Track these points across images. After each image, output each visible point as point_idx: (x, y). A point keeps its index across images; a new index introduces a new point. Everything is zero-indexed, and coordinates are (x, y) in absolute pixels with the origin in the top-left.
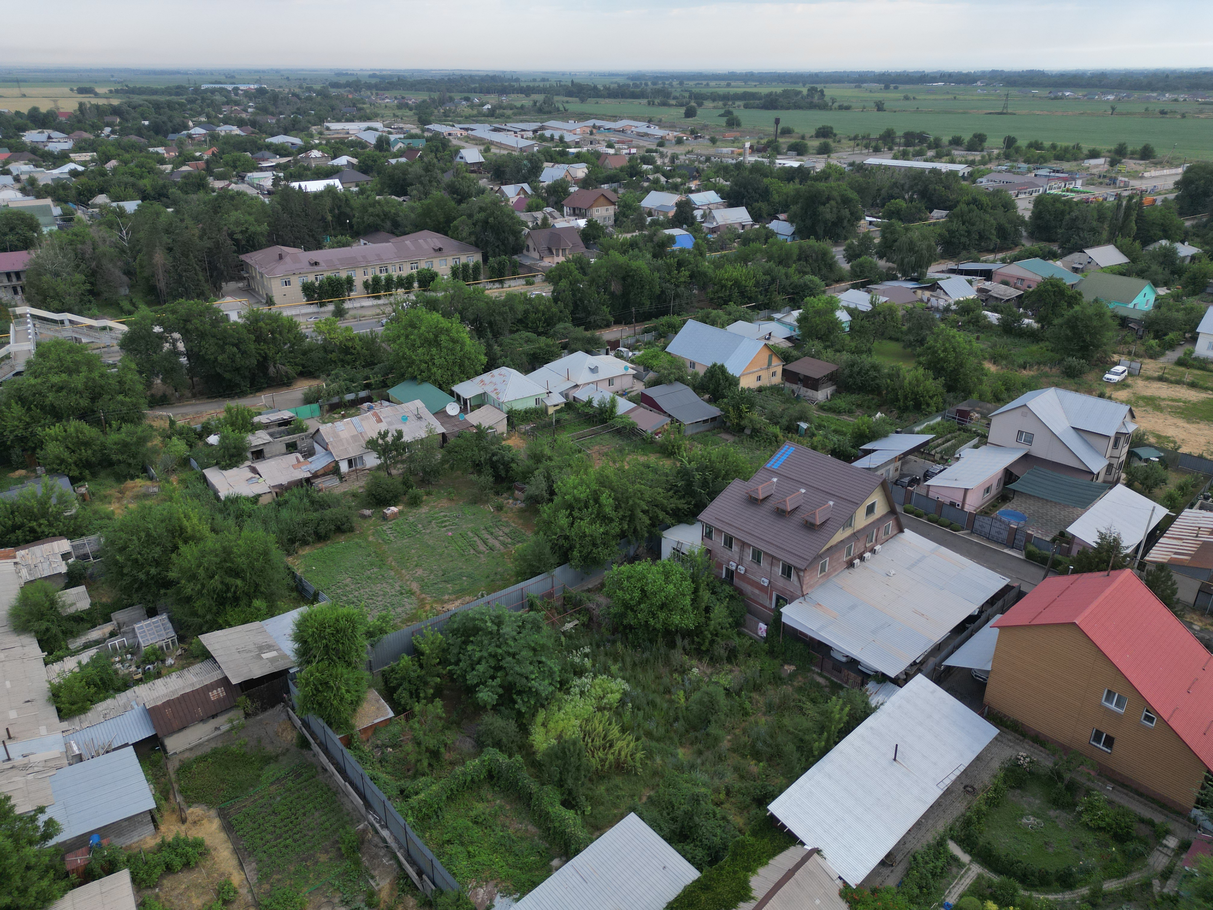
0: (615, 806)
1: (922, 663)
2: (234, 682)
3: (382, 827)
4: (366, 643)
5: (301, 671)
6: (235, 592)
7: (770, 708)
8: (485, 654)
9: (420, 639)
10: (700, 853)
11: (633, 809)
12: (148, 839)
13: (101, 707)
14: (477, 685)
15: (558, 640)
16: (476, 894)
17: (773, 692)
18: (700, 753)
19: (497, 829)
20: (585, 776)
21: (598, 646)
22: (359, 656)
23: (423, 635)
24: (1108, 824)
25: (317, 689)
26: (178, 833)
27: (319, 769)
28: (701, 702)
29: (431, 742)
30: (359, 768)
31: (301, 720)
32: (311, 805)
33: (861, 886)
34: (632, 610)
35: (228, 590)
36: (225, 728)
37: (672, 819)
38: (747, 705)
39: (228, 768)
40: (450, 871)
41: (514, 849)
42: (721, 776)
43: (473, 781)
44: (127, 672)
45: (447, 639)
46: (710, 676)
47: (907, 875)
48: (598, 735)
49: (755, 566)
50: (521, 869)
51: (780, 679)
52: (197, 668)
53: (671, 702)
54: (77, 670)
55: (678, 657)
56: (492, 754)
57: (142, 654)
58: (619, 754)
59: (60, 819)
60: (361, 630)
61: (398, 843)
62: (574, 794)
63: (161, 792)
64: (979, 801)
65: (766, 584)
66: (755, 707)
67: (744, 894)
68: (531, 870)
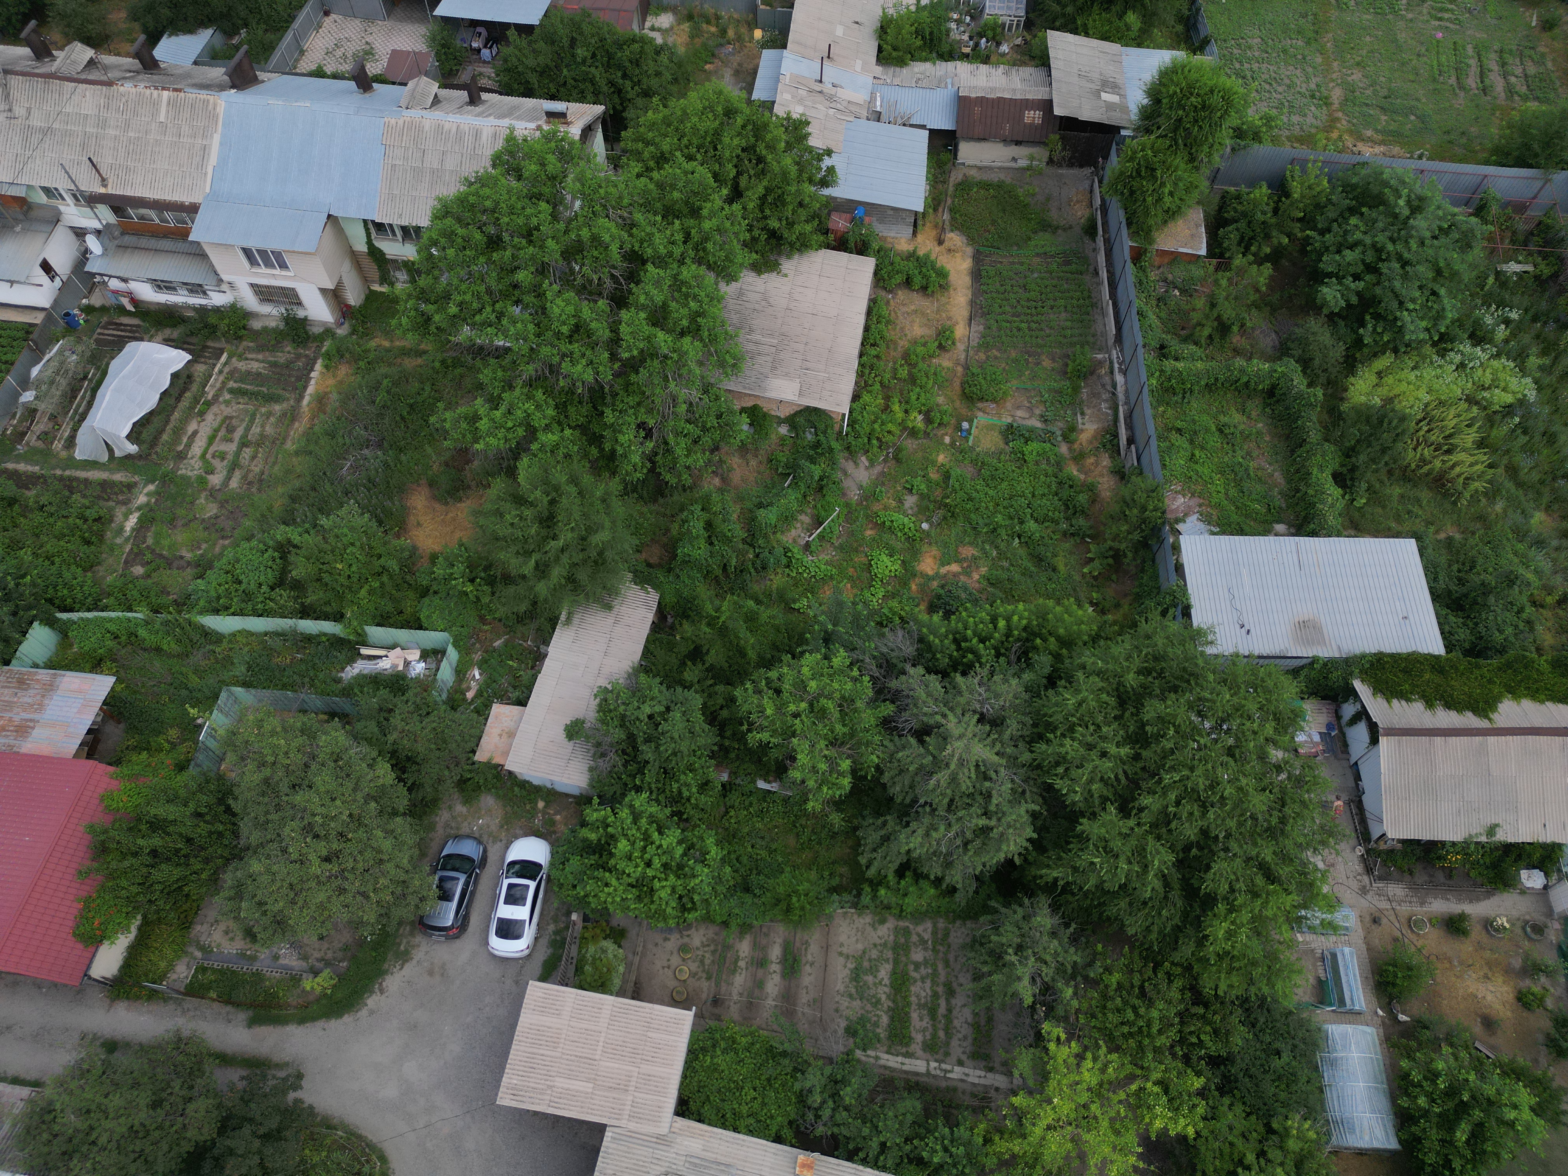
0: (1398, 518)
2: (1058, 111)
3: (1120, 370)
4: (1228, 142)
5: (1133, 138)
8: (1368, 240)
9: (1297, 173)
10: (1463, 634)
11: (1418, 538)
12: (903, 241)
13: (920, 68)
14: (1330, 275)
15: (1483, 277)
16: (1174, 499)
19: (1239, 453)
20: (1386, 464)
21: (1535, 319)
22: (1210, 155)
23: (1304, 171)
25: (1138, 172)
26: (930, 252)
27: (1091, 268)
29: (1228, 311)
30: (1133, 292)
31: (1103, 200)
32: (1062, 302)
36: (1023, 163)
37: (1460, 579)
39: (1004, 211)
40: (1162, 459)
41: (1243, 484)
43: (1247, 384)
44: (958, 37)
45: (1331, 193)
48: (1442, 429)
50: (1237, 508)
52: (1028, 71)
54: (913, 8)
56: (1290, 369)
57: (982, 22)
58: (1453, 467)
59: (840, 171)
60: (1233, 120)
61: (1127, 397)
62: (1357, 474)
63: (934, 199)
67: (1482, 707)
68: (1247, 517)
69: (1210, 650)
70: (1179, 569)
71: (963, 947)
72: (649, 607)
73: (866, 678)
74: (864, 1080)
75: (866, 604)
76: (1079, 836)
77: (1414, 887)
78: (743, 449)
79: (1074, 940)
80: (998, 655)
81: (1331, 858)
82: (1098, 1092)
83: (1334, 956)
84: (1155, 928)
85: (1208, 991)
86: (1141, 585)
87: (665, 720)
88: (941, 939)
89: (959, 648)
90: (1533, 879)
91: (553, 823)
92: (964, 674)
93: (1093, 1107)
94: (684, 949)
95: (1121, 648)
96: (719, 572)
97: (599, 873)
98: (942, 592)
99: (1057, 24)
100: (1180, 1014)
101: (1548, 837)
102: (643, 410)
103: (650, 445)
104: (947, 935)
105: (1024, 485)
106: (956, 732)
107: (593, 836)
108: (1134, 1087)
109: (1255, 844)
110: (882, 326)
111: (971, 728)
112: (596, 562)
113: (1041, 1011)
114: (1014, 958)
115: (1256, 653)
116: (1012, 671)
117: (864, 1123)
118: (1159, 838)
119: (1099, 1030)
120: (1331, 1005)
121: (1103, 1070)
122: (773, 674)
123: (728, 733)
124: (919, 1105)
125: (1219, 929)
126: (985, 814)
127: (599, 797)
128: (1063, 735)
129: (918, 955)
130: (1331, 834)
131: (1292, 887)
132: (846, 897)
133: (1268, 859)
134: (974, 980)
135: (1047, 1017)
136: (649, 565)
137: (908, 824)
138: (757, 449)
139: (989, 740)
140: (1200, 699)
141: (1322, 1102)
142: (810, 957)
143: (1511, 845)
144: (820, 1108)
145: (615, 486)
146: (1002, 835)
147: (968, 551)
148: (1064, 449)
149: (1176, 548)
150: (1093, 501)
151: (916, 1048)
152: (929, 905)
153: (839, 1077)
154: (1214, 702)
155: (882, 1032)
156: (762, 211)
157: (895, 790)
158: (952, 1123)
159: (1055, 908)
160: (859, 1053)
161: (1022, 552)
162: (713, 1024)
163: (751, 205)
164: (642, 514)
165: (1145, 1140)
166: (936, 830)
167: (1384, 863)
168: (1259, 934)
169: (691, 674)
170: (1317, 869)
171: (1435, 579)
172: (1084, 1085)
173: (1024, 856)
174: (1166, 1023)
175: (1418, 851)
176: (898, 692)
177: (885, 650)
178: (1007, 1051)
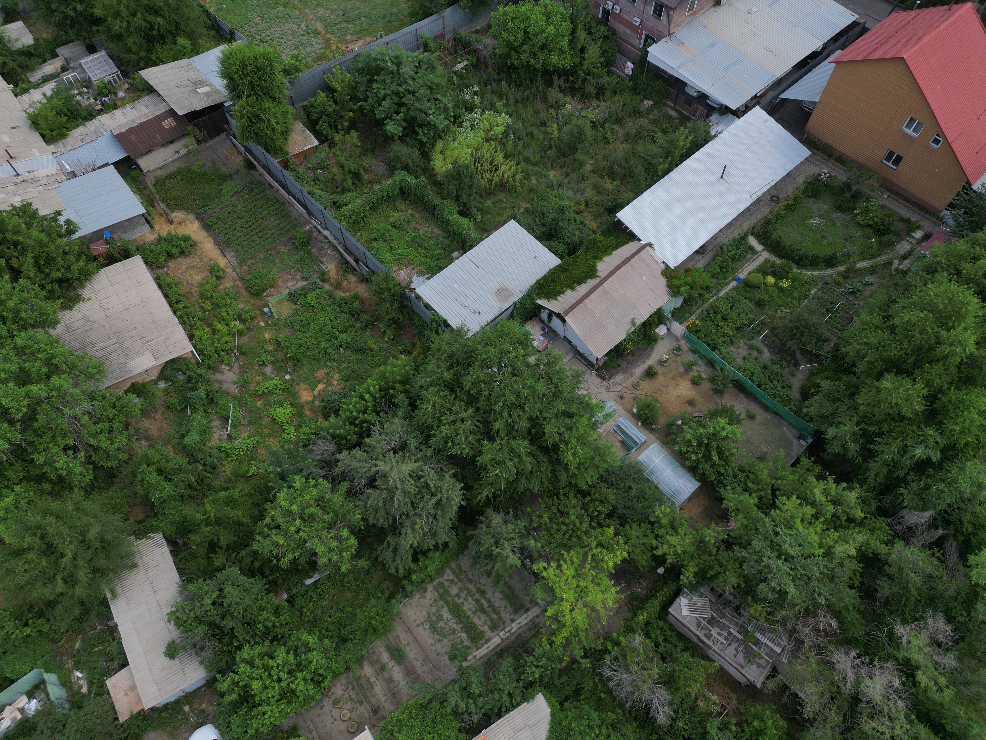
0: (500, 215)
1: (761, 96)
2: (181, 113)
3: (323, 228)
4: (285, 80)
5: (234, 105)
6: (159, 30)
7: (628, 137)
8: (389, 92)
9: (331, 77)
10: (562, 248)
11: (514, 218)
12: (148, 235)
13: (77, 133)
14: (385, 119)
15: (450, 79)
16: (399, 274)
17: (631, 124)
18: (567, 174)
19: (411, 231)
20: (476, 193)
21: (486, 85)
22: (281, 92)
23: (333, 74)
24: (876, 223)
25: (251, 121)
26: (169, 231)
27: (267, 186)
28: (571, 134)
29: (352, 165)
30: (297, 185)
31: (244, 146)
32: (265, 212)
33: (678, 267)
34: (516, 51)
35: (152, 28)
36: (183, 151)
37: (543, 224)
38: (609, 135)
39: (194, 184)
40: (378, 259)
41: (424, 245)
42: (582, 192)
43: (388, 196)
44: (87, 103)
45: (355, 78)
46: (580, 111)
47: (713, 260)
48: (486, 161)
49: (630, 5)
50: (430, 258)
51: (639, 112)
52: (145, 100)
53: (546, 133)
54: (44, 101)
55: (554, 94)
56: (401, 175)
57: (96, 87)
58: (503, 176)
59: (74, 218)
60: (278, 68)
61: (337, 240)
62: (468, 206)
63: (147, 201)
64: (780, 207)
65: (637, 24)
66: (615, 137)
67: (591, 273)
68: (437, 259)
69: (470, 335)
70: (427, 306)
71: (472, 566)
72: (161, 546)
73: (321, 480)
74: (477, 674)
75: (289, 442)
76: (481, 467)
77: (624, 371)
78: (145, 413)
79: (516, 516)
80: (378, 413)
81: (586, 386)
82: (578, 575)
83: (618, 426)
84: (544, 480)
85: (585, 487)
86: (417, 327)
87: (224, 598)
88: (459, 572)
89: (356, 425)
90: (661, 330)
91: (203, 711)
92: (369, 436)
93: (581, 584)
94: (335, 703)
95: (431, 365)
96: (189, 491)
97: (255, 711)
98: (324, 404)
99: (142, 65)
100: (583, 508)
101: (654, 309)
102: (59, 439)
103: (81, 455)
104: (460, 567)
105: (322, 319)
106: (388, 468)
107: (234, 696)
108: (589, 558)
109: (554, 407)
110: (174, 289)
111: (393, 460)
112: (104, 548)
113: (528, 562)
114: (498, 550)
115: (490, 320)
116: (391, 416)
117: (493, 693)
118: (515, 438)
119: (557, 547)
120: (633, 448)
121: (572, 563)
122: (268, 520)
123: (268, 572)
124: (510, 659)
125: (568, 457)
126: (432, 495)
127: (219, 672)
128: (438, 427)
129: (455, 590)
130: (578, 376)
131: (582, 412)
132: (398, 596)
133: (564, 408)
134: (489, 576)
135: (532, 562)
136: (140, 522)
137: (400, 533)
138: (154, 407)
139: (406, 458)
140: (483, 361)
141: (661, 492)
142: (404, 642)
143: (644, 323)
144: (467, 709)
145: (78, 495)
146: (448, 498)
147: (321, 373)
148: (327, 287)
149: (418, 298)
150: (362, 302)
151: (488, 634)
152: (441, 562)
153: (464, 685)
154: (490, 357)
155: (467, 643)
156: (43, 273)
157: (381, 522)
158: (530, 652)
159: (497, 510)
160: (465, 664)
161: (348, 353)
162: (382, 724)
163: (32, 274)
164: (110, 498)
165: (612, 576)
166: (416, 524)
167: (607, 371)
168: (585, 444)
169: (219, 560)
170: (585, 396)
171: (534, 231)
172: (571, 577)
173: (465, 498)
174: (580, 517)
175: (614, 354)
176: (343, 473)
177: (319, 457)
178: (527, 595)
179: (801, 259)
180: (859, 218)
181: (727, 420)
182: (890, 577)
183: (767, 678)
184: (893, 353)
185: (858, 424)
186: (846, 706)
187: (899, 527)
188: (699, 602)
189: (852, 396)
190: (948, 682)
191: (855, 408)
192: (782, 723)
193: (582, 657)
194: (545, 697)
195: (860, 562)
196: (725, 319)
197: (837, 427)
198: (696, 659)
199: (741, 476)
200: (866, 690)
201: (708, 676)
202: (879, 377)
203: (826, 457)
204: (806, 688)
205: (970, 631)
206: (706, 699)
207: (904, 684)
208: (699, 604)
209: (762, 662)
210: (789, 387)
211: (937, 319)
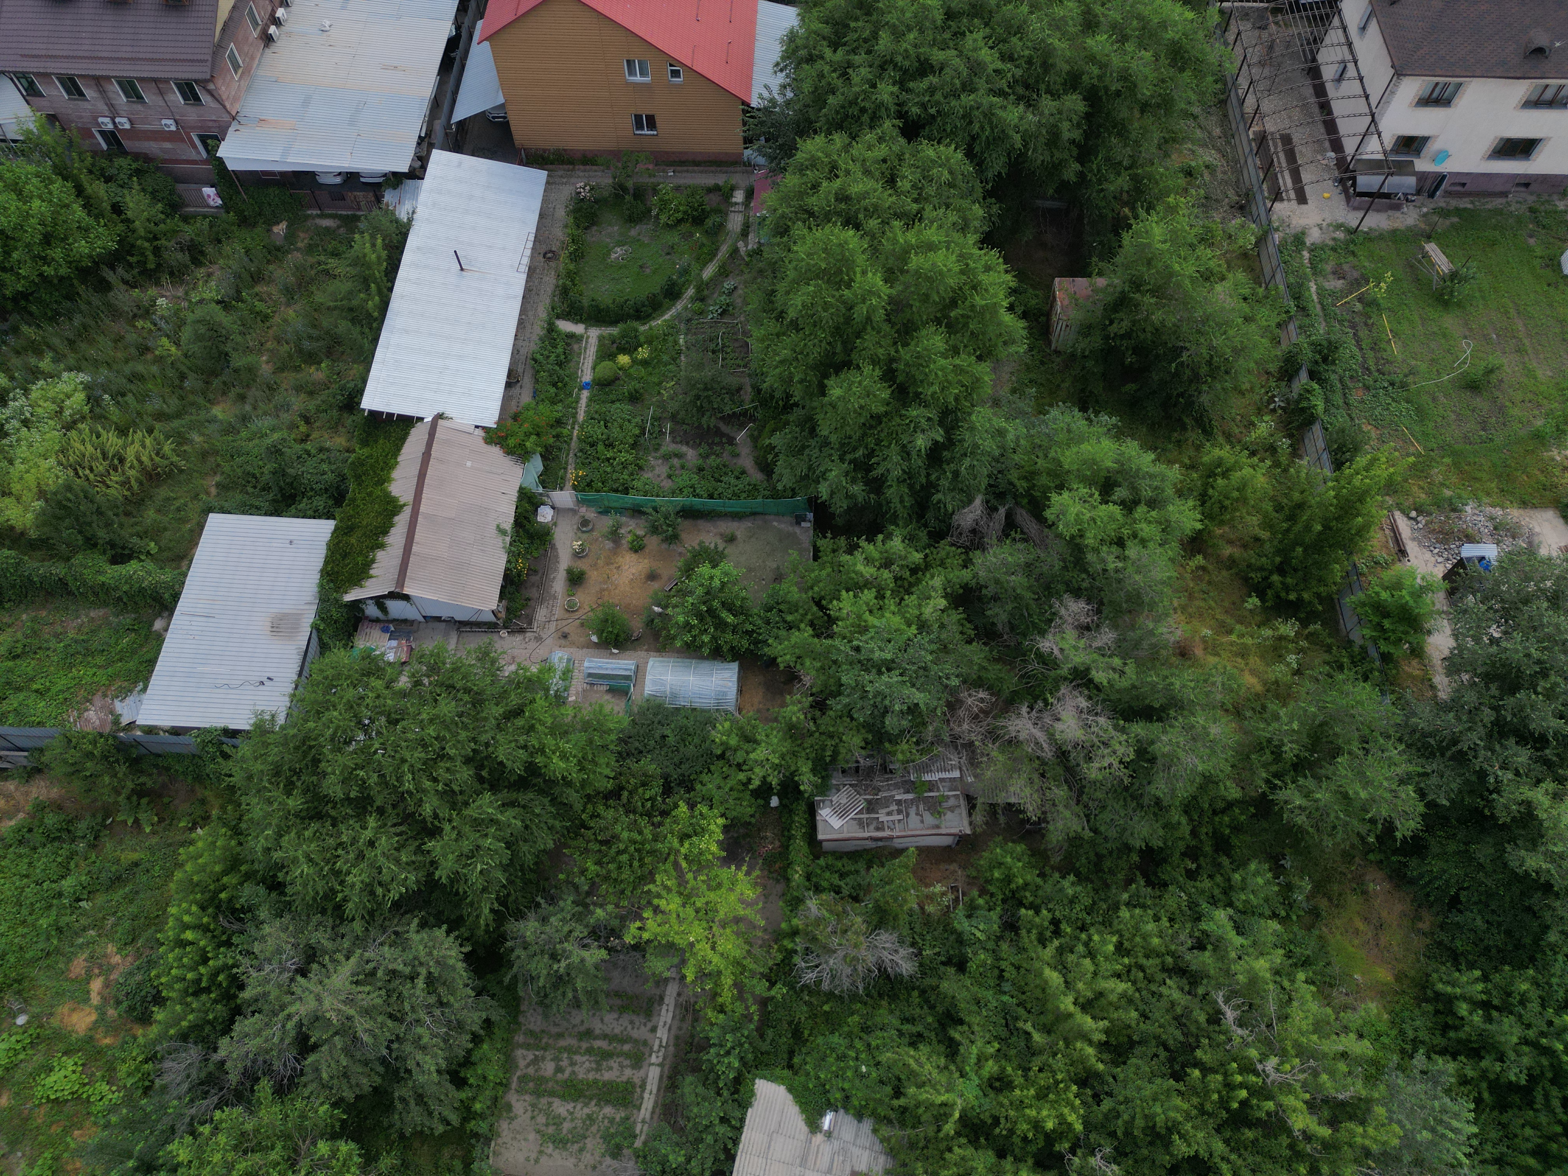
0: (184, 521)
1: (429, 133)
7: (289, 293)
10: (320, 502)
11: (211, 510)
16: (88, 720)
17: (280, 271)
18: (242, 398)
19: (53, 644)
20: (116, 515)
24: (685, 212)
28: (199, 338)
33: (501, 420)
37: (263, 489)
38: (259, 306)
40: (31, 725)
41: (93, 648)
42: (286, 407)
46: (186, 298)
47: (537, 381)
48: (93, 458)
49: (139, 107)
50: (120, 660)
51: (278, 249)
53: (160, 359)
55: (124, 297)
58: (141, 462)
62: (119, 542)
64: (564, 262)
65: (173, 128)
66: (270, 303)
67: (392, 507)
68: (134, 652)
69: (281, 720)
70: (176, 731)
71: (546, 1016)
73: (218, 1115)
74: (664, 1138)
75: (113, 1108)
76: (452, 881)
77: (541, 600)
79: (552, 900)
80: (228, 944)
81: (507, 658)
82: (687, 898)
83: (590, 675)
84: (551, 822)
85: (610, 785)
86: (185, 774)
88: (536, 1040)
89: (208, 990)
90: (545, 515)
92: (242, 987)
93: (699, 904)
95: (256, 809)
98: (125, 1005)
100: (627, 812)
101: (514, 495)
104: (531, 1033)
106: (312, 1004)
108: (684, 864)
109: (486, 719)
111: (311, 986)
113: (614, 942)
114: (563, 964)
115: (295, 677)
116: (253, 931)
117: (702, 1140)
118: (466, 804)
119: (634, 889)
120: (629, 687)
121: (669, 890)
124: (689, 1079)
125: (558, 766)
126: (412, 979)
128: (342, 883)
129: (548, 1068)
130: (486, 654)
131: (529, 696)
132: (477, 1152)
133: (501, 711)
134: (578, 1007)
135: (619, 937)
137: (408, 1071)
139: (330, 966)
140: (332, 740)
141: (703, 711)
143: (516, 521)
146: (438, 962)
147: (79, 965)
149: (150, 730)
150: (59, 807)
151: (637, 1077)
152: (499, 1051)
153: (659, 1168)
154: (338, 727)
155: (620, 1115)
157: (366, 1084)
158: (705, 1045)
159: (520, 915)
160: (638, 1144)
161: (100, 899)
165: (727, 861)
166: (420, 1038)
167: (518, 617)
168: (566, 732)
170: (516, 672)
172: (681, 909)
173: (463, 941)
174: (634, 827)
175: (511, 589)
176: (245, 1073)
177: (185, 1086)
178: (646, 981)
179: (637, 311)
180: (663, 218)
181: (707, 564)
182: (995, 598)
183: (970, 815)
184: (815, 353)
185: (842, 460)
186: (1060, 770)
187: (964, 539)
188: (841, 798)
189: (813, 432)
190: (1122, 658)
191: (826, 443)
192: (1020, 848)
193: (769, 989)
194: (765, 1078)
195: (956, 608)
196: (610, 445)
197: (825, 479)
198: (888, 865)
199: (773, 616)
200: (1064, 736)
201: (914, 872)
202: (822, 390)
203: (839, 521)
204: (1012, 789)
205: (1101, 590)
206: (931, 898)
207: (1090, 698)
208: (844, 801)
209: (952, 802)
210: (743, 472)
211: (828, 282)
